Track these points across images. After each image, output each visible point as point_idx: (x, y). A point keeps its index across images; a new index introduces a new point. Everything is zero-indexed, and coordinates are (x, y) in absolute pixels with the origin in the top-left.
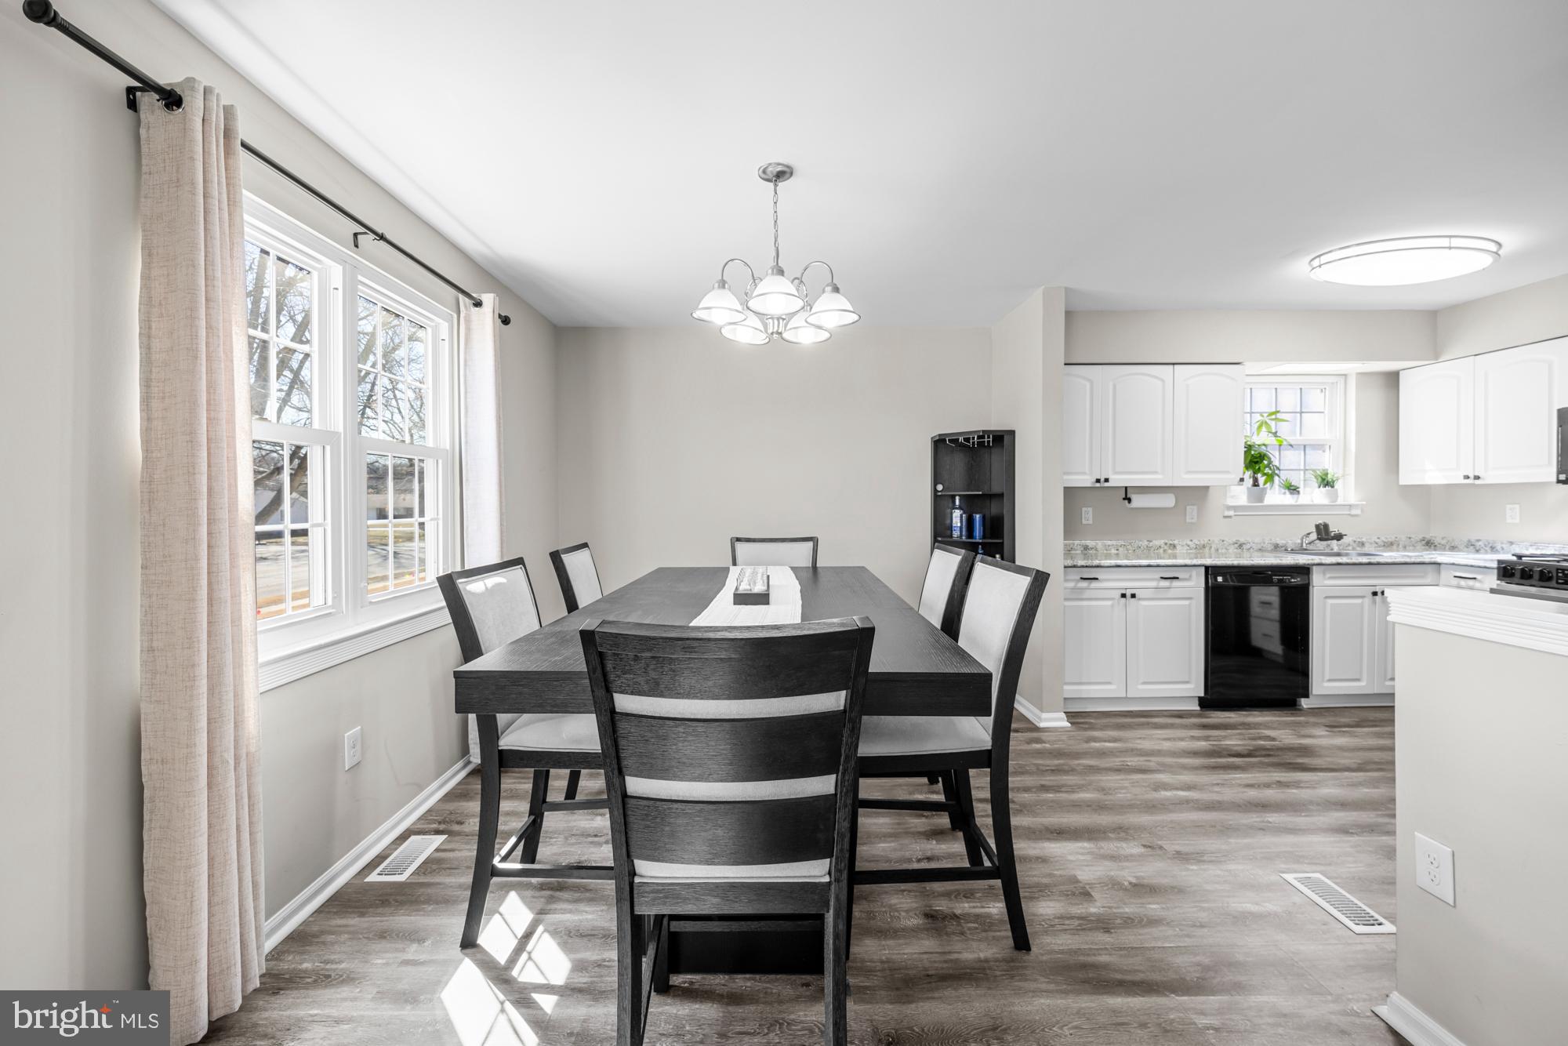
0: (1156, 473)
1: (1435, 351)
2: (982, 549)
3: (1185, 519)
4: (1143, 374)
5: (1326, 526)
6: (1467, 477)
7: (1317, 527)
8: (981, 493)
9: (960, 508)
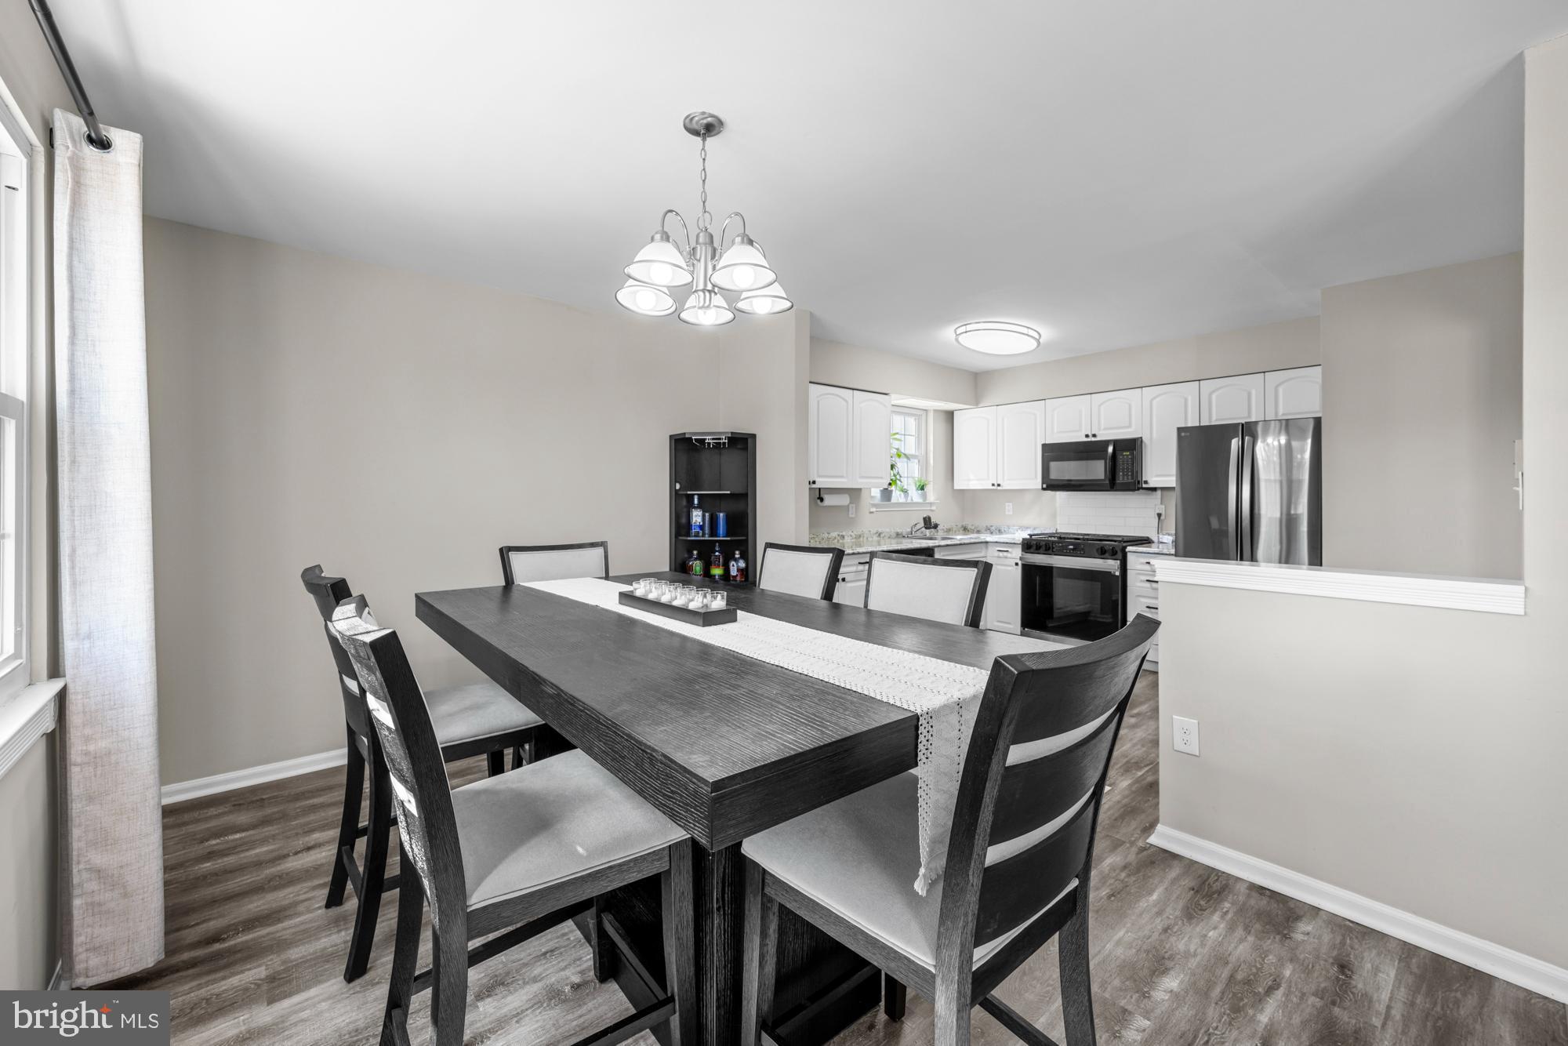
0: (842, 477)
1: (976, 400)
2: (719, 546)
3: (848, 514)
4: (833, 394)
5: (929, 518)
6: (993, 485)
7: (924, 519)
8: (729, 492)
9: (699, 507)
